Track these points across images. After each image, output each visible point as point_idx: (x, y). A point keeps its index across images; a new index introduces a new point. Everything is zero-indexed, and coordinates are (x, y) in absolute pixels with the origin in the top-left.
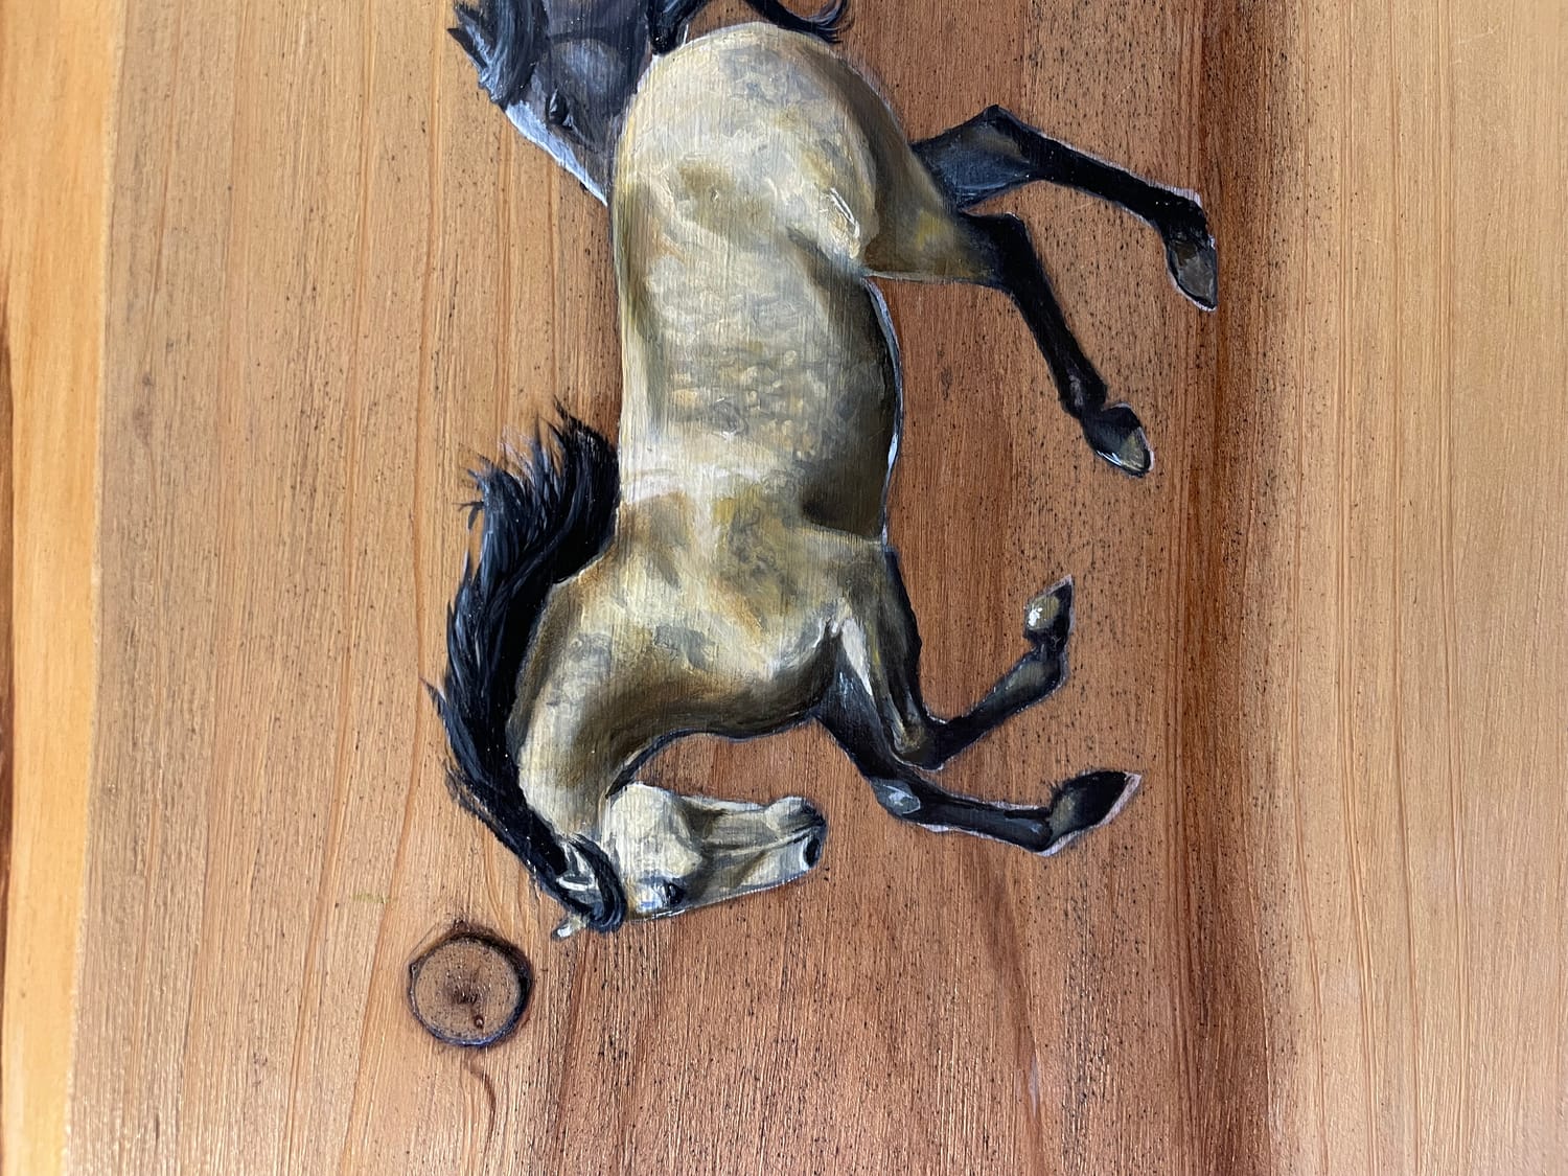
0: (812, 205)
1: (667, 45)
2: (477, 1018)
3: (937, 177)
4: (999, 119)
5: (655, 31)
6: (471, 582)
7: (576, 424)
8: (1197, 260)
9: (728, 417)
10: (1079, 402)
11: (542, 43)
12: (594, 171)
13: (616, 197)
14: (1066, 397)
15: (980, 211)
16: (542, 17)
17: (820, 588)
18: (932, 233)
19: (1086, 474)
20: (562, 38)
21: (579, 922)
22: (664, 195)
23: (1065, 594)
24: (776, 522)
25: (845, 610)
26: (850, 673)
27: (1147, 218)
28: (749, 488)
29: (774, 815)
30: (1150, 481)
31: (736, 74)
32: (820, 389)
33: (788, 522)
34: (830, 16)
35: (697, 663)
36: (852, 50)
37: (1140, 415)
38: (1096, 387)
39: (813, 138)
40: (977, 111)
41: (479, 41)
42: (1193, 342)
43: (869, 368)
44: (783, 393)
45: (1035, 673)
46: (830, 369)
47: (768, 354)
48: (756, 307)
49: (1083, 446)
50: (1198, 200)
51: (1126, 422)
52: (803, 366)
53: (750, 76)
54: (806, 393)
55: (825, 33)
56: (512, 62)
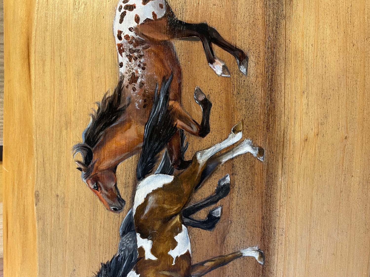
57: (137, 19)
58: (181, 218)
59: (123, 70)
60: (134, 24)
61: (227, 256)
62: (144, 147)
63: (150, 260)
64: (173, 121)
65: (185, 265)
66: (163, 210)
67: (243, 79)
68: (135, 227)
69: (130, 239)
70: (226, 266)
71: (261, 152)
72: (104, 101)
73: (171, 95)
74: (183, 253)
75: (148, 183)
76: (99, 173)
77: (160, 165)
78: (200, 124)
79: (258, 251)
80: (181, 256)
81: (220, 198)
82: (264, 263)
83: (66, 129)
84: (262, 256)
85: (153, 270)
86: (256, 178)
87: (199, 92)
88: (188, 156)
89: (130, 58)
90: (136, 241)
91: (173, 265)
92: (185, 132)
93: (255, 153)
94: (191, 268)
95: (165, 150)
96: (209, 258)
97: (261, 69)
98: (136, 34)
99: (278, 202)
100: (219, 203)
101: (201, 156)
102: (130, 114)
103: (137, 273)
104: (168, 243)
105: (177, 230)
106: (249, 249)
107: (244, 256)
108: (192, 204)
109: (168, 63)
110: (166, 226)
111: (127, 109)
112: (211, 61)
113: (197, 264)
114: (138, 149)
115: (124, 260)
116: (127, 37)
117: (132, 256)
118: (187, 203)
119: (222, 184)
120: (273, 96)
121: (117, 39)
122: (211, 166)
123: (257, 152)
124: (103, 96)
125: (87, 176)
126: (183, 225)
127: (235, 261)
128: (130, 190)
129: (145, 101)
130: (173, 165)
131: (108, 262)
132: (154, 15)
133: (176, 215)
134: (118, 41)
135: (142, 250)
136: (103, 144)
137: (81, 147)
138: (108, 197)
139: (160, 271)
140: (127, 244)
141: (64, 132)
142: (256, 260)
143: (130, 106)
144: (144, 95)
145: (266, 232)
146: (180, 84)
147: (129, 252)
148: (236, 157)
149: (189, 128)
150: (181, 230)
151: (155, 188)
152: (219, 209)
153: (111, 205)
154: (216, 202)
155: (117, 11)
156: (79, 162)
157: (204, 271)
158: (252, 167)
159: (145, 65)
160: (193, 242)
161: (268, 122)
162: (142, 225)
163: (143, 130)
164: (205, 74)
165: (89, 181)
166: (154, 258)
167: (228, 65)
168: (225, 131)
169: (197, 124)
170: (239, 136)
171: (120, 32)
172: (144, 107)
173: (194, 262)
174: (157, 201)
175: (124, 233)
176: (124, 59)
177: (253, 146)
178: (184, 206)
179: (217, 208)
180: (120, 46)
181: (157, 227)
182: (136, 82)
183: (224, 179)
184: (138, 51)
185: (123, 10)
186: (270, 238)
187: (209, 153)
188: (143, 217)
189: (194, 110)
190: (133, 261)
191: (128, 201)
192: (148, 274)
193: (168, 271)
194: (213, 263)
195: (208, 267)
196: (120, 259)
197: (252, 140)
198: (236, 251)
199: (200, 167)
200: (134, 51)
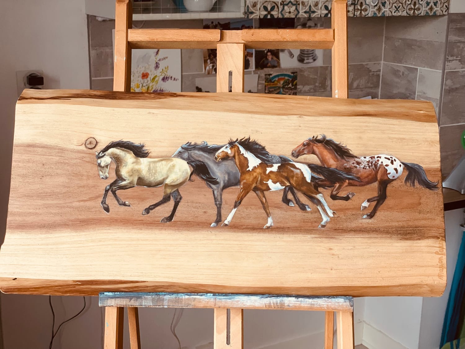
0: (172, 178)
1: (188, 163)
2: (88, 144)
3: (174, 191)
4: (181, 199)
5: (189, 162)
6: (133, 143)
7: (149, 154)
8: (166, 220)
9: (149, 169)
10: (150, 207)
11: (187, 150)
12: (175, 156)
13: (172, 158)
14: (151, 206)
15: (171, 196)
16: (190, 151)
17: (131, 179)
18: (169, 191)
19: (142, 208)
20: (188, 152)
21: (97, 154)
22: (172, 163)
23: (129, 206)
24: (138, 174)
25: (128, 182)
26: (122, 182)
27: (171, 215)
28: (142, 171)
29: (107, 174)
30: (141, 215)
31: (185, 170)
32: (152, 179)
33: (138, 175)
34: (191, 180)
35: (123, 166)
36: (188, 182)
37: (149, 214)
38: (152, 209)
39: (179, 178)
40: (182, 196)
41: (188, 144)
42: (157, 220)
43: (154, 184)
44: (152, 175)
45: (121, 202)
46: (154, 180)
47: (156, 173)
48: (161, 172)
49: (145, 208)
50: (172, 220)
51: (148, 213)
52: (155, 177)
53: (185, 171)
54: (152, 177)
55: (190, 179)
56: (186, 148)
57: (387, 165)
58: (288, 186)
59: (362, 158)
60: (384, 164)
61: (268, 209)
62: (325, 167)
63: (266, 170)
64: (338, 182)
65: (264, 188)
66: (293, 177)
67: (360, 216)
68: (284, 163)
69: (277, 161)
70: (263, 209)
71: (323, 226)
72: (347, 149)
73: (351, 181)
74: (270, 187)
75: (307, 170)
76: (311, 146)
77: (316, 176)
78: (337, 195)
79: (271, 225)
80: (269, 186)
81: (299, 206)
82: (264, 229)
83: (333, 132)
84: (268, 228)
85: (261, 172)
86: (309, 224)
87: (353, 195)
88: (320, 189)
89: (369, 162)
90: (276, 163)
91: (264, 182)
92: (333, 188)
93: (323, 223)
94: (262, 191)
95: (323, 178)
96: (267, 200)
97: (365, 226)
98: (380, 165)
99: (298, 236)
100: (297, 205)
101: (321, 196)
102: (341, 161)
103: (260, 164)
104: (275, 179)
105: (282, 183)
106: (272, 221)
107: (268, 218)
108: (296, 191)
109: (366, 180)
110: (284, 178)
111: (343, 160)
112: (368, 201)
113: (264, 194)
114: (324, 165)
115: (267, 158)
116: (378, 160)
117: (268, 161)
118: (296, 189)
119: (306, 207)
120: (352, 232)
121: (377, 156)
122: (315, 201)
123: (324, 224)
124: (349, 149)
125: (310, 140)
126: (285, 187)
127: (266, 214)
128: (303, 161)
129: (348, 168)
130: (316, 182)
131: (266, 149)
132: (389, 173)
133: (290, 183)
134: (376, 156)
135: (272, 166)
136: (326, 149)
137: (324, 138)
138: (300, 150)
139: (261, 175)
140: (275, 159)
141: (332, 130)
142: (266, 225)
143: (345, 161)
144: (351, 168)
145: (281, 230)
146: (357, 185)
147: (271, 160)
148: (320, 214)
149: (335, 190)
150: (282, 186)
151: (304, 173)
152: (293, 205)
153: (295, 151)
154: (297, 203)
155: (390, 156)
156: (317, 137)
157: (261, 197)
158: (315, 222)
159: (366, 169)
160: (275, 192)
161: (339, 229)
162: (285, 167)
163: (333, 167)
164: (362, 197)
165: (307, 141)
166: (267, 172)
167: (366, 209)
168: (333, 208)
169: (337, 194)
170: (332, 215)
171: (380, 157)
172: (345, 168)
173: (265, 192)
174: (297, 174)
175: (281, 158)
176: (368, 159)
177: (326, 222)
178: (295, 187)
179: (294, 204)
180: (374, 157)
181: (284, 174)
182: (357, 164)
183: (309, 208)
184: (372, 166)
185: (391, 159)
186: (278, 232)
187: (322, 200)
188: (289, 167)
189: (344, 193)
190: (266, 162)
191: (297, 160)
192: (259, 169)
193: (261, 179)
194: (265, 202)
195: (263, 200)
196: (267, 155)
197: (330, 222)
198: (271, 214)
199: (315, 196)
200: (372, 164)
